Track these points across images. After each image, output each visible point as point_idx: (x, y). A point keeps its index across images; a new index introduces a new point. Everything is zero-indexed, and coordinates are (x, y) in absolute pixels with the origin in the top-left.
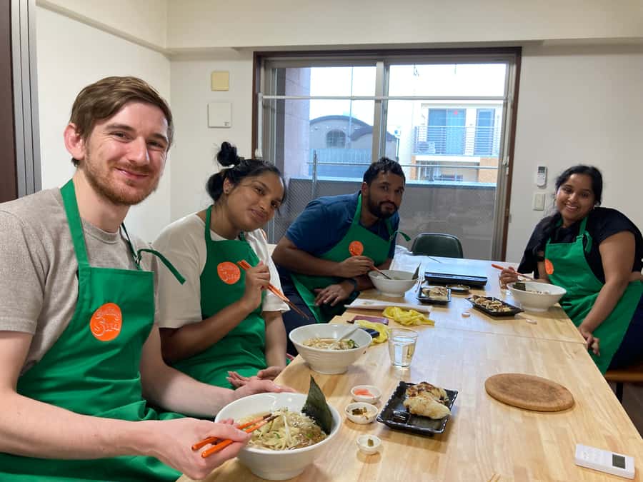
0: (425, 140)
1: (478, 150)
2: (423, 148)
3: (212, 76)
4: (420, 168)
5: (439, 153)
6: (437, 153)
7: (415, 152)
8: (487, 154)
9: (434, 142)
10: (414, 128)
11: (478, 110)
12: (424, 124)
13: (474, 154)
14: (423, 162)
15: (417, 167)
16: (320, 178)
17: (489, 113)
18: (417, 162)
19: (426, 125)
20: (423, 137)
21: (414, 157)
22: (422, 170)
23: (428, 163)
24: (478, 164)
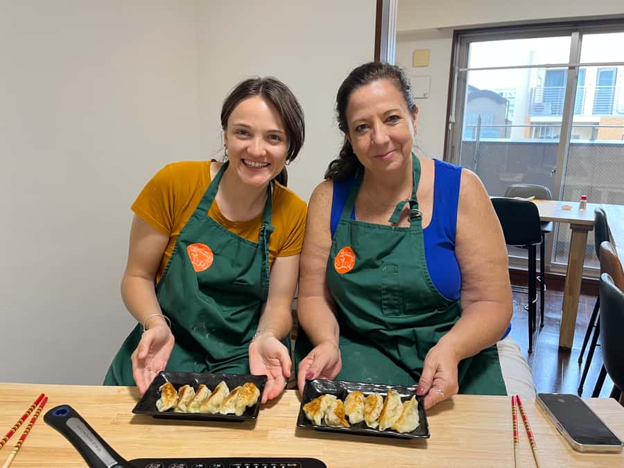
0: (540, 102)
1: (597, 110)
2: (538, 109)
3: (413, 54)
4: (534, 129)
5: (555, 114)
6: (552, 114)
7: (529, 114)
8: (608, 114)
9: (550, 103)
10: (529, 90)
11: (598, 69)
12: (540, 86)
13: (593, 114)
14: (537, 123)
15: (531, 127)
16: (481, 140)
17: (612, 72)
18: (532, 123)
19: (543, 86)
20: (538, 99)
21: (529, 119)
22: (536, 131)
23: (544, 123)
24: (598, 124)
